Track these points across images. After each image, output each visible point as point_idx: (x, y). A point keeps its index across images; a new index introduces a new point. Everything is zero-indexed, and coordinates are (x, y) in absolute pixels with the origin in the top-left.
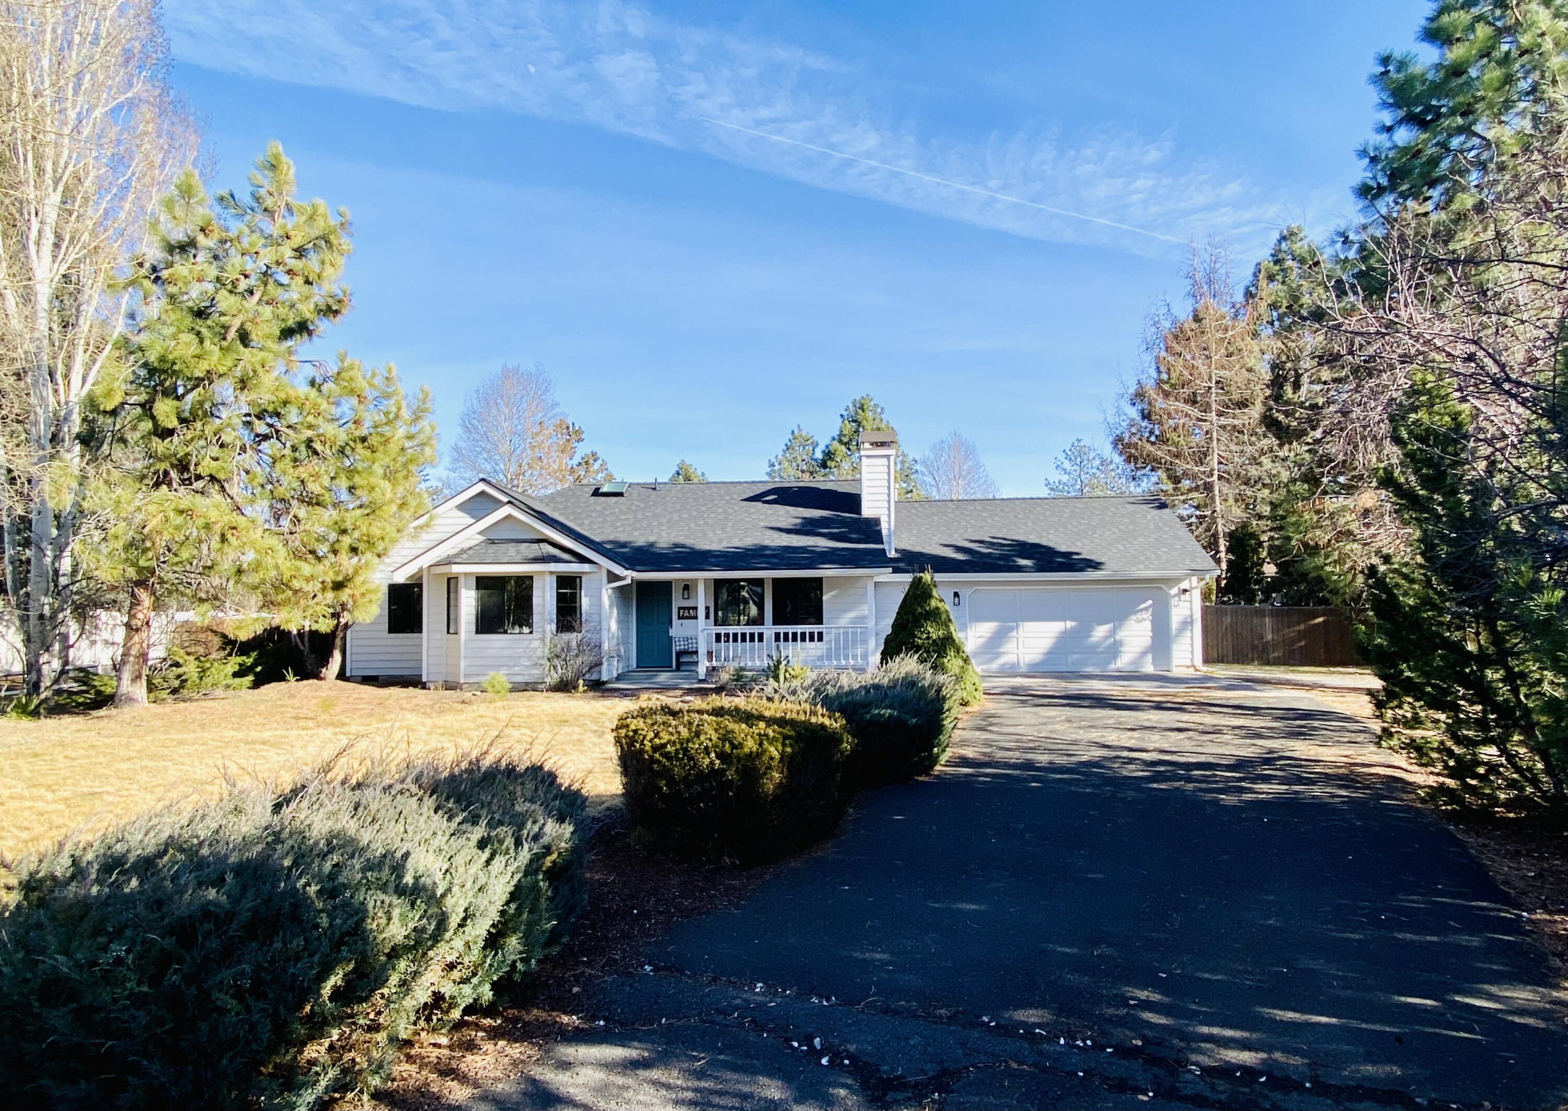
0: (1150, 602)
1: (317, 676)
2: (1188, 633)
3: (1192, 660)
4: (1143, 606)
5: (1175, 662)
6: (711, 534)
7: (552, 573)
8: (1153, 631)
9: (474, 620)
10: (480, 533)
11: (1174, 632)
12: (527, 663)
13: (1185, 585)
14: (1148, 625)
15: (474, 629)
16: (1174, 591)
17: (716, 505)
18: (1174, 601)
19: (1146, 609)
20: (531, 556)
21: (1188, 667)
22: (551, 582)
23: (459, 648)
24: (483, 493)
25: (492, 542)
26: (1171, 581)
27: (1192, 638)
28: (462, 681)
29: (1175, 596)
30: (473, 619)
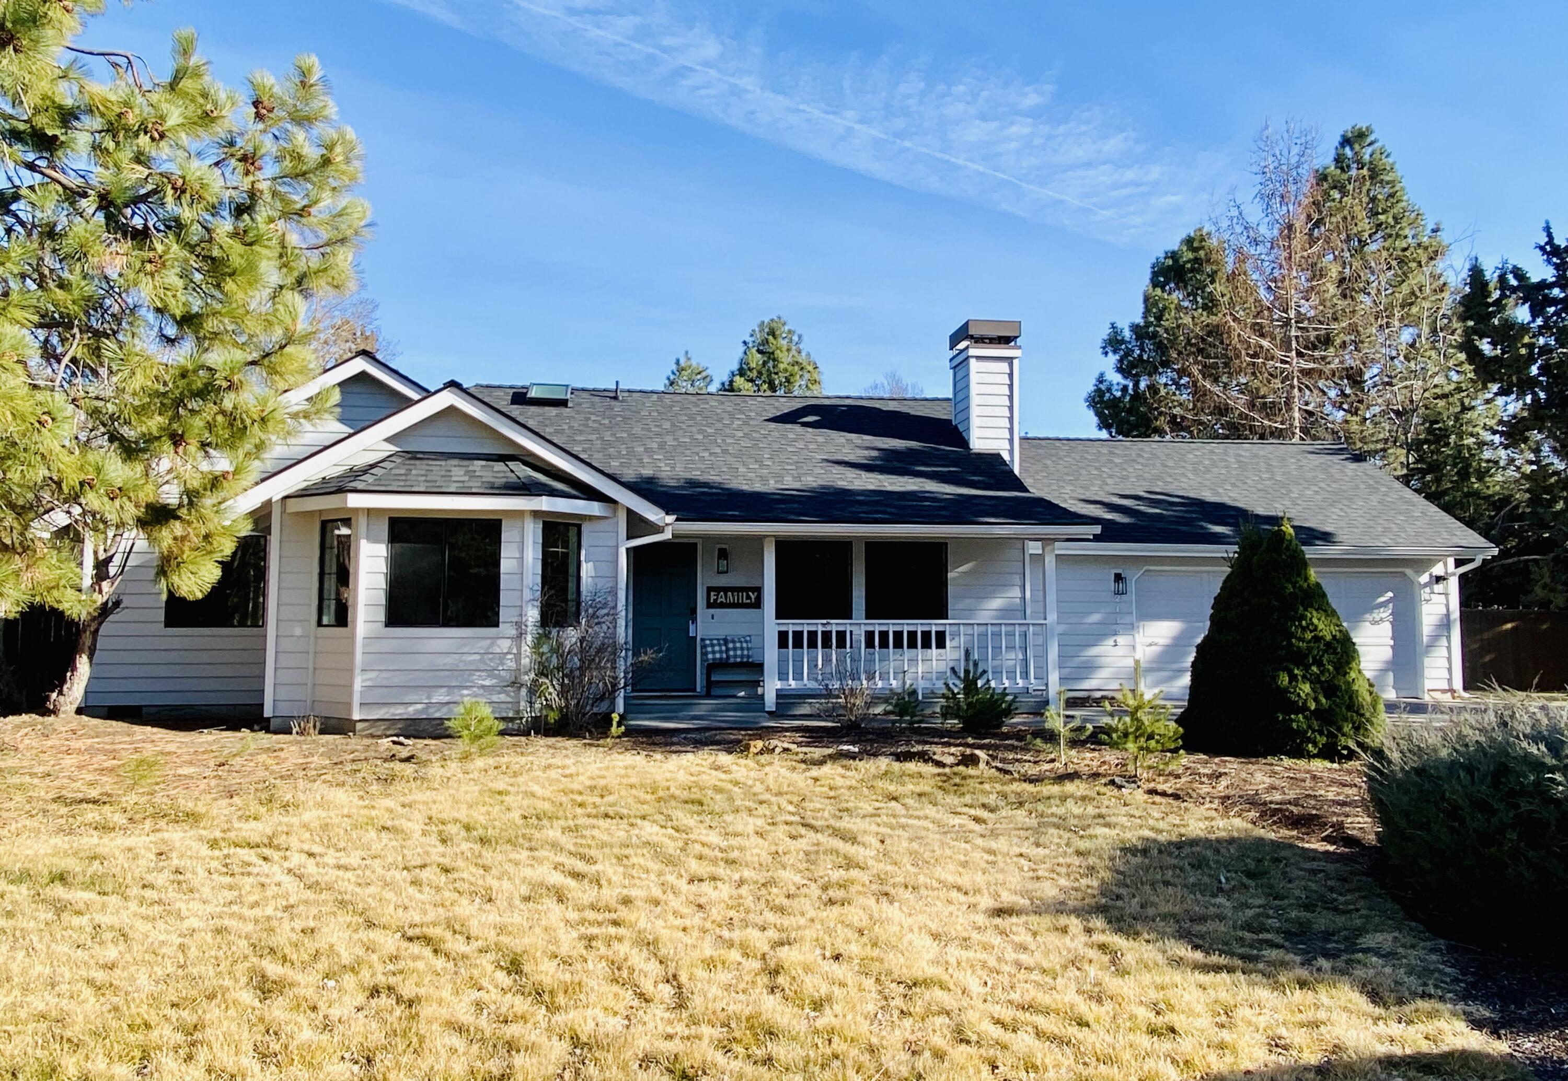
0: (1390, 594)
1: (41, 708)
2: (1444, 642)
3: (1450, 681)
4: (1382, 599)
5: (1428, 684)
6: (742, 469)
7: (536, 514)
8: (1394, 638)
9: (383, 601)
10: (388, 440)
11: (1425, 639)
12: (487, 683)
13: (1438, 570)
14: (1386, 629)
15: (382, 617)
16: (1424, 578)
17: (726, 426)
18: (1425, 593)
19: (1384, 605)
20: (500, 481)
21: (1444, 691)
22: (533, 533)
23: (351, 654)
24: (363, 377)
25: (414, 456)
26: (1422, 563)
27: (1449, 648)
28: (356, 716)
29: (1426, 585)
30: (381, 598)
